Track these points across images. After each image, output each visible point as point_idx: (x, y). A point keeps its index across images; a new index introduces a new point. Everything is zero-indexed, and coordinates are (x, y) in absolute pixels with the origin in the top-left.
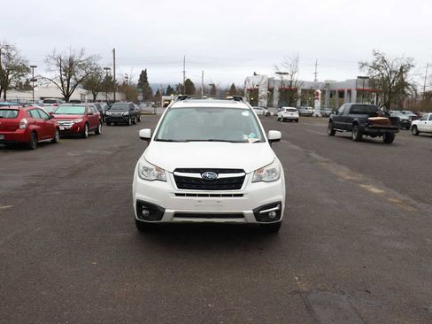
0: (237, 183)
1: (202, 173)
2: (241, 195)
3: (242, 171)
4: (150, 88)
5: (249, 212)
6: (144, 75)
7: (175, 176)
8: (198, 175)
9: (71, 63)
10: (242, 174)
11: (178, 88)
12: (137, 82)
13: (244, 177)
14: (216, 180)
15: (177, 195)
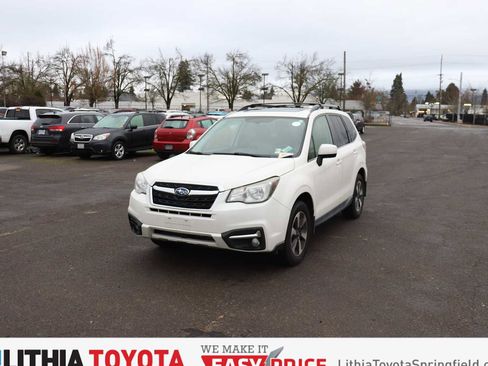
0: (208, 202)
1: (175, 188)
2: (209, 216)
3: (215, 188)
4: (405, 95)
5: (217, 235)
6: (398, 81)
7: (154, 190)
8: (171, 191)
9: (303, 70)
10: (216, 192)
11: (438, 95)
12: (390, 88)
13: (216, 196)
14: (187, 196)
15: (152, 209)
